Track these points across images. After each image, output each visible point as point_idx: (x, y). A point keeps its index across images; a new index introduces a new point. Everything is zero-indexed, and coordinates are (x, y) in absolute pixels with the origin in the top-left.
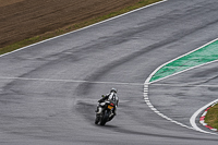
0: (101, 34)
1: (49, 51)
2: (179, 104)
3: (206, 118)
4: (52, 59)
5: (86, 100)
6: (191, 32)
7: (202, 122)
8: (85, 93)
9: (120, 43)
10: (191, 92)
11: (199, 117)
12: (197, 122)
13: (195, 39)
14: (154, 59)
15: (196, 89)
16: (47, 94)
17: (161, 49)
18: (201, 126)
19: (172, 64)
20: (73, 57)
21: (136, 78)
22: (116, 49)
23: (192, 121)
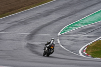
0: (37, 12)
1: (14, 20)
2: (74, 44)
3: (86, 51)
4: (15, 23)
5: (31, 42)
6: (79, 11)
7: (84, 52)
8: (30, 39)
9: (46, 16)
10: (79, 39)
11: (83, 50)
12: (82, 52)
13: (81, 14)
14: (62, 23)
15: (82, 37)
16: (13, 40)
17: (65, 18)
18: (84, 54)
19: (70, 26)
20: (25, 23)
21: (54, 32)
22: (45, 19)
23: (80, 52)
